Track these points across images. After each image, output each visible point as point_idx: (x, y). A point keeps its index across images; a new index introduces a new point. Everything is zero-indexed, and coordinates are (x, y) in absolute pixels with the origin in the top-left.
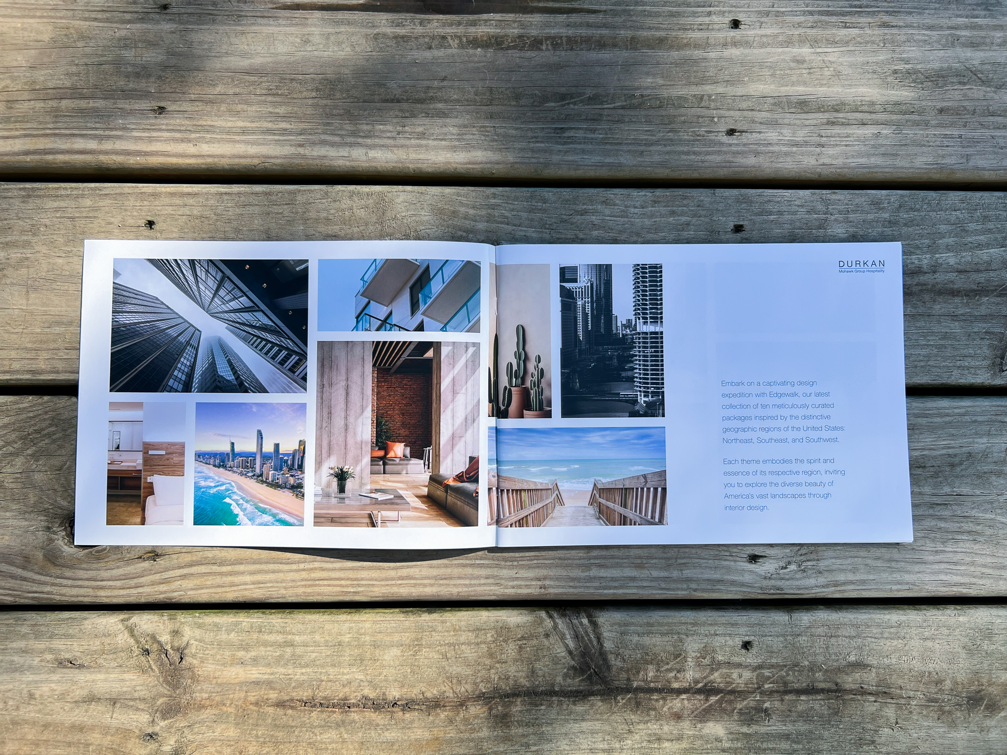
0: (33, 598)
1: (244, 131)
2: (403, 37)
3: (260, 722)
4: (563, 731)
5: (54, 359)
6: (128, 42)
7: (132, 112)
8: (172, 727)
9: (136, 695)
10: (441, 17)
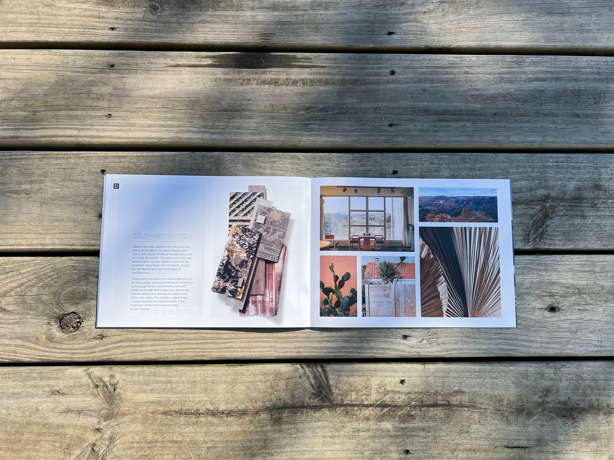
0: (40, 359)
1: (150, 126)
2: (229, 80)
3: (154, 422)
4: (309, 427)
5: (53, 238)
6: (94, 83)
7: (95, 117)
8: (109, 425)
9: (91, 409)
10: (248, 70)
